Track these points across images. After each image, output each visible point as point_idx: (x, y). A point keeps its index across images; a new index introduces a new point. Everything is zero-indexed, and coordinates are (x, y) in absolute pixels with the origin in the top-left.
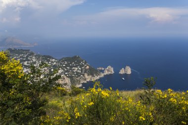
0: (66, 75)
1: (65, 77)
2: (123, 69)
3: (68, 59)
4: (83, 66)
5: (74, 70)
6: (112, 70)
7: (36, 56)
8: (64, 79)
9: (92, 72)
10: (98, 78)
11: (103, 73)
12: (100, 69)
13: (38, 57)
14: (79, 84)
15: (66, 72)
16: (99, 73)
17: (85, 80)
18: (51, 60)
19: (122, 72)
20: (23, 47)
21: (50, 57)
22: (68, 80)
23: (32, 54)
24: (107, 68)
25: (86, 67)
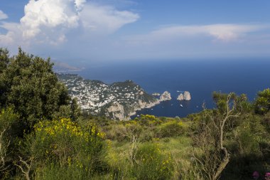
0: (118, 102)
1: (118, 104)
2: (181, 94)
3: (119, 84)
4: (136, 91)
5: (127, 96)
6: (169, 95)
7: (84, 81)
8: (117, 106)
9: (147, 98)
10: (153, 104)
11: (159, 99)
12: (156, 94)
13: (87, 82)
14: (133, 112)
15: (118, 98)
16: (155, 99)
17: (139, 107)
18: (101, 85)
19: (180, 98)
20: (70, 71)
21: (100, 82)
22: (121, 108)
23: (80, 79)
24: (164, 94)
25: (140, 92)
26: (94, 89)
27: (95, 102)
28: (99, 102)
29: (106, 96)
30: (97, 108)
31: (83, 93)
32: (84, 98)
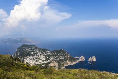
0: (55, 61)
2: (91, 58)
3: (57, 51)
4: (66, 55)
5: (60, 58)
6: (84, 58)
7: (38, 49)
8: (54, 63)
9: (71, 59)
10: (74, 63)
11: (78, 60)
12: (76, 57)
14: (63, 67)
15: (56, 59)
16: (76, 60)
17: (67, 64)
18: (47, 52)
21: (46, 50)
22: (56, 64)
23: (36, 48)
24: (81, 57)
25: (68, 56)
26: (43, 54)
27: (43, 61)
28: (45, 60)
29: (49, 58)
30: (43, 64)
31: (37, 56)
32: (37, 58)
